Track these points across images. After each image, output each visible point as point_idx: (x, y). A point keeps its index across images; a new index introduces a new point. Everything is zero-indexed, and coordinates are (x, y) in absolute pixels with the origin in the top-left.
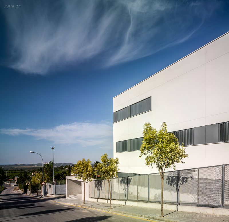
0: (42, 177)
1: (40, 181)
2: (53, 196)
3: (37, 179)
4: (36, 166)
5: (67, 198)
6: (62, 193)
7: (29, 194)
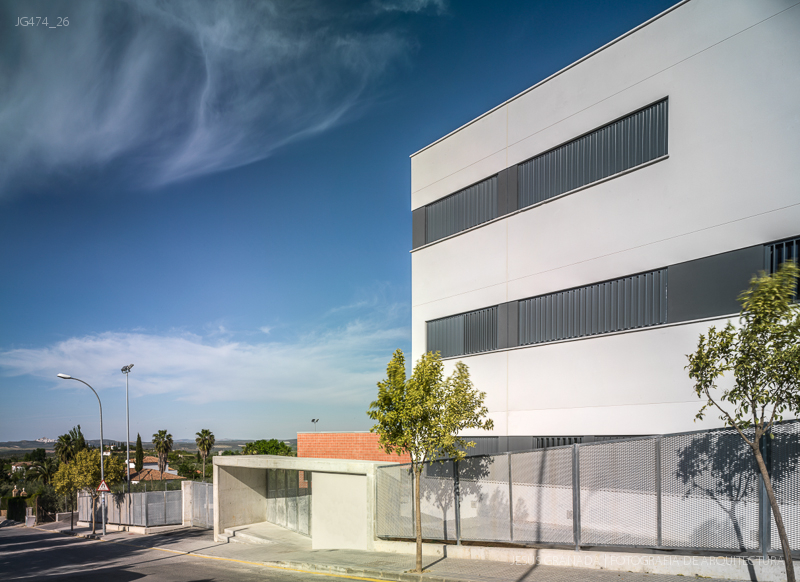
0: (99, 465)
1: (90, 478)
2: (140, 531)
3: (80, 473)
4: (17, 448)
5: (216, 539)
6: (171, 519)
7: (30, 524)
